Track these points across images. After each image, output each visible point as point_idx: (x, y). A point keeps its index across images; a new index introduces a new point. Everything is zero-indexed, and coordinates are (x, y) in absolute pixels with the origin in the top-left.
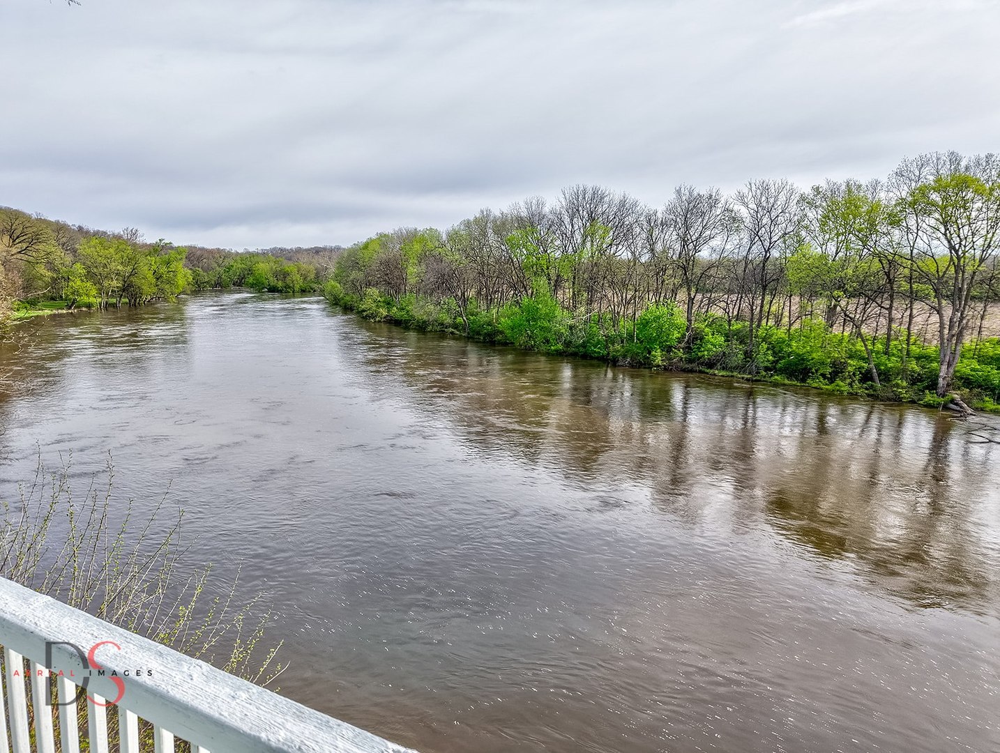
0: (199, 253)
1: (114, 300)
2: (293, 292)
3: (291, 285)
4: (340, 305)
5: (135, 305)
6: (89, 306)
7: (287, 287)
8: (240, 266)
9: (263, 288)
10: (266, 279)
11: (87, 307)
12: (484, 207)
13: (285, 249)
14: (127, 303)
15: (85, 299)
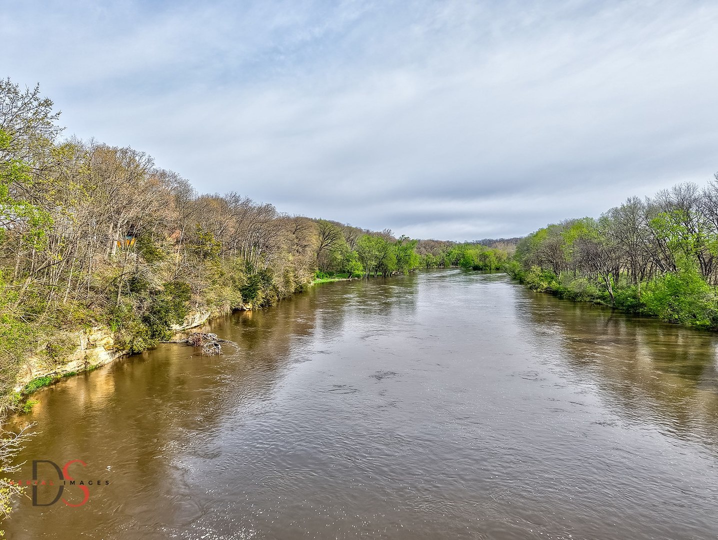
0: (433, 243)
1: (372, 273)
2: (490, 269)
3: (489, 265)
4: (518, 279)
5: (385, 276)
6: (358, 276)
7: (486, 266)
8: (456, 251)
9: (470, 267)
10: (472, 260)
11: (357, 277)
12: (631, 196)
13: (492, 240)
14: (381, 275)
15: (357, 272)
